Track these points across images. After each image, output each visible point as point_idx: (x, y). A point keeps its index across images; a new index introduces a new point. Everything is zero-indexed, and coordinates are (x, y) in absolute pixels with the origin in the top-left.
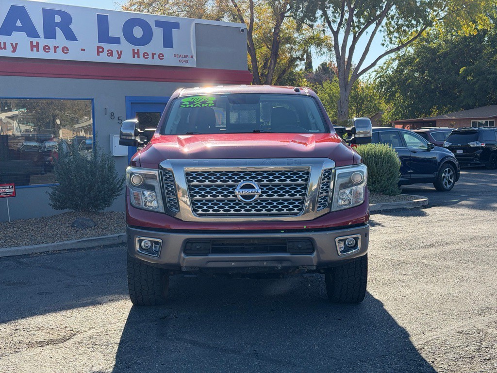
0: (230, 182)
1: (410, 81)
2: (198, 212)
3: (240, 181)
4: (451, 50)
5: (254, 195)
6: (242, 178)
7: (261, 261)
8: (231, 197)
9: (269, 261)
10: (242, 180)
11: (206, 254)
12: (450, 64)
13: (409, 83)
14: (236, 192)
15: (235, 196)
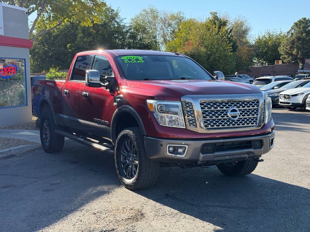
0: (225, 108)
1: (37, 50)
2: (208, 127)
3: (229, 107)
4: (60, 34)
5: (237, 116)
6: (230, 105)
7: (241, 154)
8: (225, 117)
9: (244, 154)
10: (230, 107)
11: (213, 152)
12: (60, 41)
13: (37, 52)
14: (228, 114)
15: (227, 116)
